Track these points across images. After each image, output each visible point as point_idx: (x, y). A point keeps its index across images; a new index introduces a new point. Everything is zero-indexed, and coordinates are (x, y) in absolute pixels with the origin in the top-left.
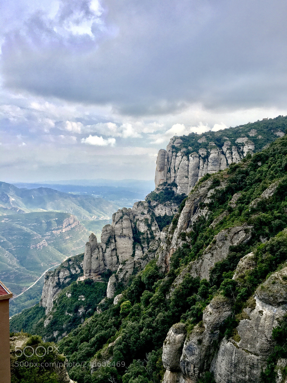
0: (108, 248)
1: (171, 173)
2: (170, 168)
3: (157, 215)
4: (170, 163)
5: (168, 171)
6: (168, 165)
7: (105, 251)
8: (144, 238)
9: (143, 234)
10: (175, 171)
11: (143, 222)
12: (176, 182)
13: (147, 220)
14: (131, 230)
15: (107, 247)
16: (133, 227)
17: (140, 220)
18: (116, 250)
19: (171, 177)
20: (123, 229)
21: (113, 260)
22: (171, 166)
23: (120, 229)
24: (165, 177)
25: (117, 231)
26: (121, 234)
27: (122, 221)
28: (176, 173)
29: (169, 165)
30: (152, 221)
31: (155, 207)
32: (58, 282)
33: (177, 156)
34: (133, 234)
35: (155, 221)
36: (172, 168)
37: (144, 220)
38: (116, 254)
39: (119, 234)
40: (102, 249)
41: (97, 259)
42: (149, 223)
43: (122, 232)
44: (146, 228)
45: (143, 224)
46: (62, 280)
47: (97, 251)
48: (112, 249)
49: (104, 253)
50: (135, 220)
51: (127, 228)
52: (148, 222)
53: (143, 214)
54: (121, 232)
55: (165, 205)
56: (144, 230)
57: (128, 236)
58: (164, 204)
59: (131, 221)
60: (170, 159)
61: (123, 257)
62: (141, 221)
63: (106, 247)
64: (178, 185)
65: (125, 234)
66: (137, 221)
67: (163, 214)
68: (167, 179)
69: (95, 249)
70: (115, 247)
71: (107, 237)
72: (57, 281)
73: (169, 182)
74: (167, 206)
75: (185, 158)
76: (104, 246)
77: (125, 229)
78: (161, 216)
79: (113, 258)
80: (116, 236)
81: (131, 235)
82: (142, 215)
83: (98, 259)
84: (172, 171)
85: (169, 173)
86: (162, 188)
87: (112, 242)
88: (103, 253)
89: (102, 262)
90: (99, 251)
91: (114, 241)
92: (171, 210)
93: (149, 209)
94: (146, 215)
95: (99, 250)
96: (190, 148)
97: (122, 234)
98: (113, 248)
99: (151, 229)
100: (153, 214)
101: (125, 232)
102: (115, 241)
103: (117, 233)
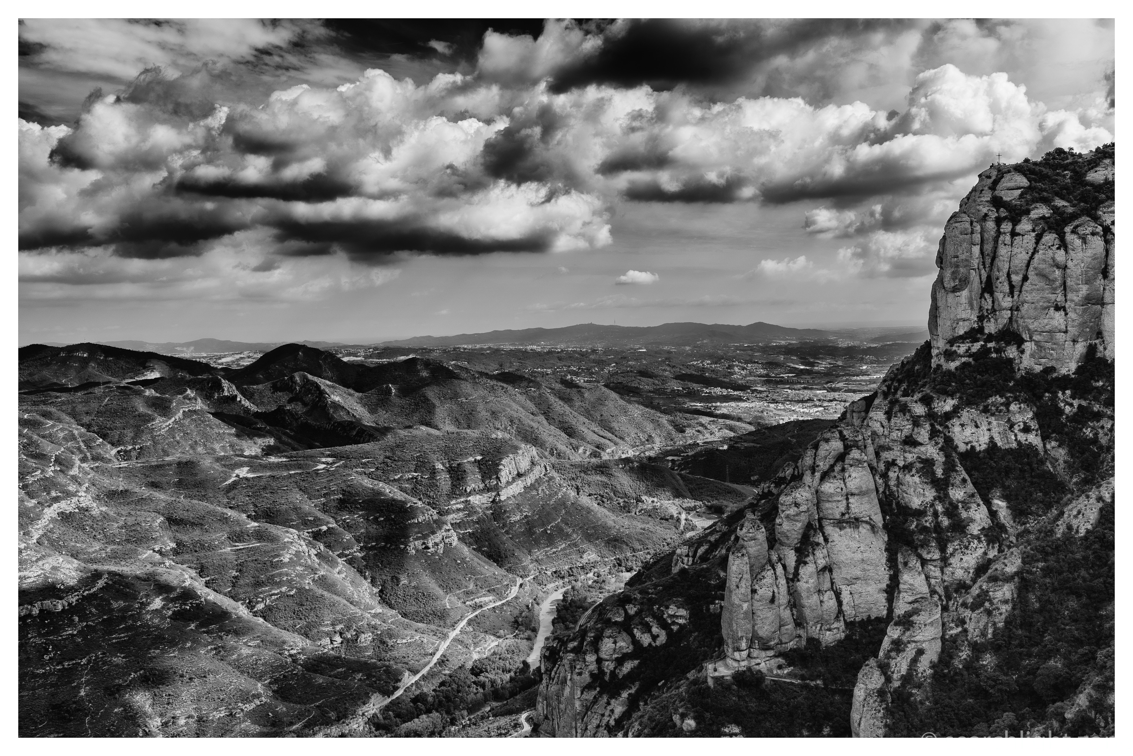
0: (806, 563)
1: (999, 296)
2: (989, 277)
3: (962, 448)
4: (988, 261)
5: (984, 291)
6: (981, 267)
7: (796, 574)
8: (924, 530)
9: (920, 513)
10: (1012, 287)
11: (914, 471)
12: (1015, 326)
13: (928, 464)
14: (876, 501)
15: (801, 562)
16: (881, 490)
17: (901, 463)
18: (831, 571)
19: (995, 311)
20: (847, 499)
21: (825, 606)
22: (995, 269)
23: (839, 498)
24: (972, 309)
25: (827, 505)
26: (843, 514)
27: (843, 470)
28: (1016, 293)
29: (985, 268)
30: (949, 467)
31: (948, 416)
33: (1019, 234)
34: (884, 512)
35: (959, 468)
36: (998, 279)
37: (919, 465)
38: (832, 583)
39: (838, 516)
40: (784, 567)
41: (772, 600)
42: (939, 472)
43: (848, 507)
44: (930, 494)
45: (917, 479)
47: (769, 573)
48: (820, 567)
49: (792, 580)
50: (882, 467)
51: (862, 494)
52: (933, 473)
53: (910, 442)
54: (842, 507)
55: (986, 410)
56: (922, 499)
57: (866, 522)
58: (981, 408)
59: (873, 469)
60: (988, 247)
61: (856, 596)
62: (907, 468)
63: (798, 563)
64: (1025, 336)
65: (858, 515)
66: (888, 469)
67: (981, 443)
68: (980, 318)
69: (763, 569)
70: (827, 559)
71: (799, 525)
73: (991, 328)
74: (993, 415)
75: (1050, 238)
76: (791, 559)
77: (856, 497)
78: (978, 449)
79: (825, 598)
80: (825, 523)
81: (878, 519)
82: (907, 448)
83: (776, 603)
84: (1001, 287)
85: (987, 295)
87: (818, 544)
88: (788, 583)
89: (787, 614)
90: (775, 573)
91: (821, 540)
92: (1012, 427)
93: (932, 425)
94: (923, 449)
95: (774, 570)
96: (1059, 204)
97: (847, 516)
98: (822, 563)
99: (947, 495)
100: (949, 441)
101: (858, 508)
102: (826, 540)
103: (830, 511)
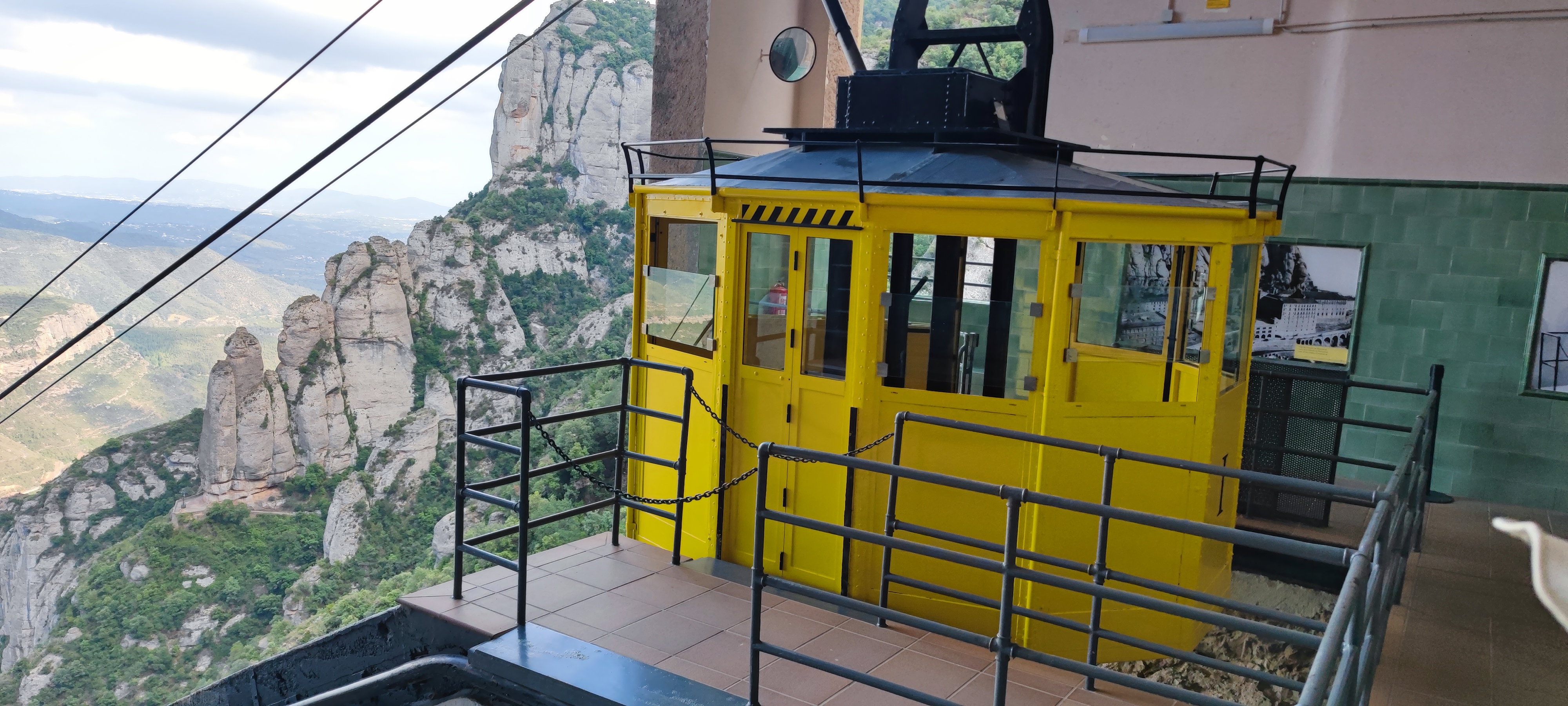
0: (311, 384)
1: (557, 126)
2: (550, 109)
3: (508, 272)
4: (550, 91)
5: (545, 120)
6: (543, 96)
7: (300, 396)
8: (458, 352)
9: (454, 335)
10: (571, 121)
11: (452, 292)
12: (572, 159)
13: (468, 285)
14: (407, 321)
15: (307, 382)
16: (414, 310)
17: (440, 284)
18: (345, 394)
19: (554, 142)
20: (371, 317)
21: (333, 431)
22: (556, 100)
23: (361, 316)
24: (531, 137)
25: (347, 323)
26: (365, 334)
27: (369, 286)
28: (574, 126)
29: (547, 97)
30: (489, 290)
31: (495, 241)
32: (60, 534)
33: (580, 68)
34: (415, 335)
35: (500, 291)
36: (558, 109)
37: (457, 287)
38: (347, 408)
39: (358, 336)
40: (286, 389)
41: (264, 425)
42: (478, 295)
43: (371, 327)
44: (467, 315)
45: (454, 300)
46: (78, 528)
47: (263, 396)
48: (330, 388)
49: (295, 403)
50: (420, 288)
51: (389, 312)
52: (472, 295)
53: (451, 263)
54: (365, 327)
55: (534, 237)
56: (458, 321)
57: (392, 342)
58: (530, 234)
59: (405, 289)
60: (551, 77)
61: (373, 420)
62: (446, 290)
63: (303, 384)
64: (581, 170)
65: (382, 335)
66: (426, 290)
67: (526, 268)
68: (540, 149)
69: (254, 389)
70: (341, 380)
71: (307, 342)
72: (57, 530)
73: (549, 158)
74: (541, 242)
75: (608, 75)
76: (294, 379)
77: (381, 316)
78: (522, 274)
79: (335, 421)
80: (343, 342)
81: (408, 341)
82: (448, 269)
83: (270, 427)
84: (561, 119)
85: (547, 125)
86: (522, 179)
87: (329, 364)
88: (289, 407)
89: (285, 441)
90: (272, 396)
91: (334, 359)
92: (558, 256)
93: (476, 247)
94: (463, 270)
95: (271, 391)
96: (623, 44)
97: (369, 336)
98: (332, 384)
99: (484, 317)
100: (493, 266)
101: (383, 327)
102: (342, 361)
103: (349, 330)
